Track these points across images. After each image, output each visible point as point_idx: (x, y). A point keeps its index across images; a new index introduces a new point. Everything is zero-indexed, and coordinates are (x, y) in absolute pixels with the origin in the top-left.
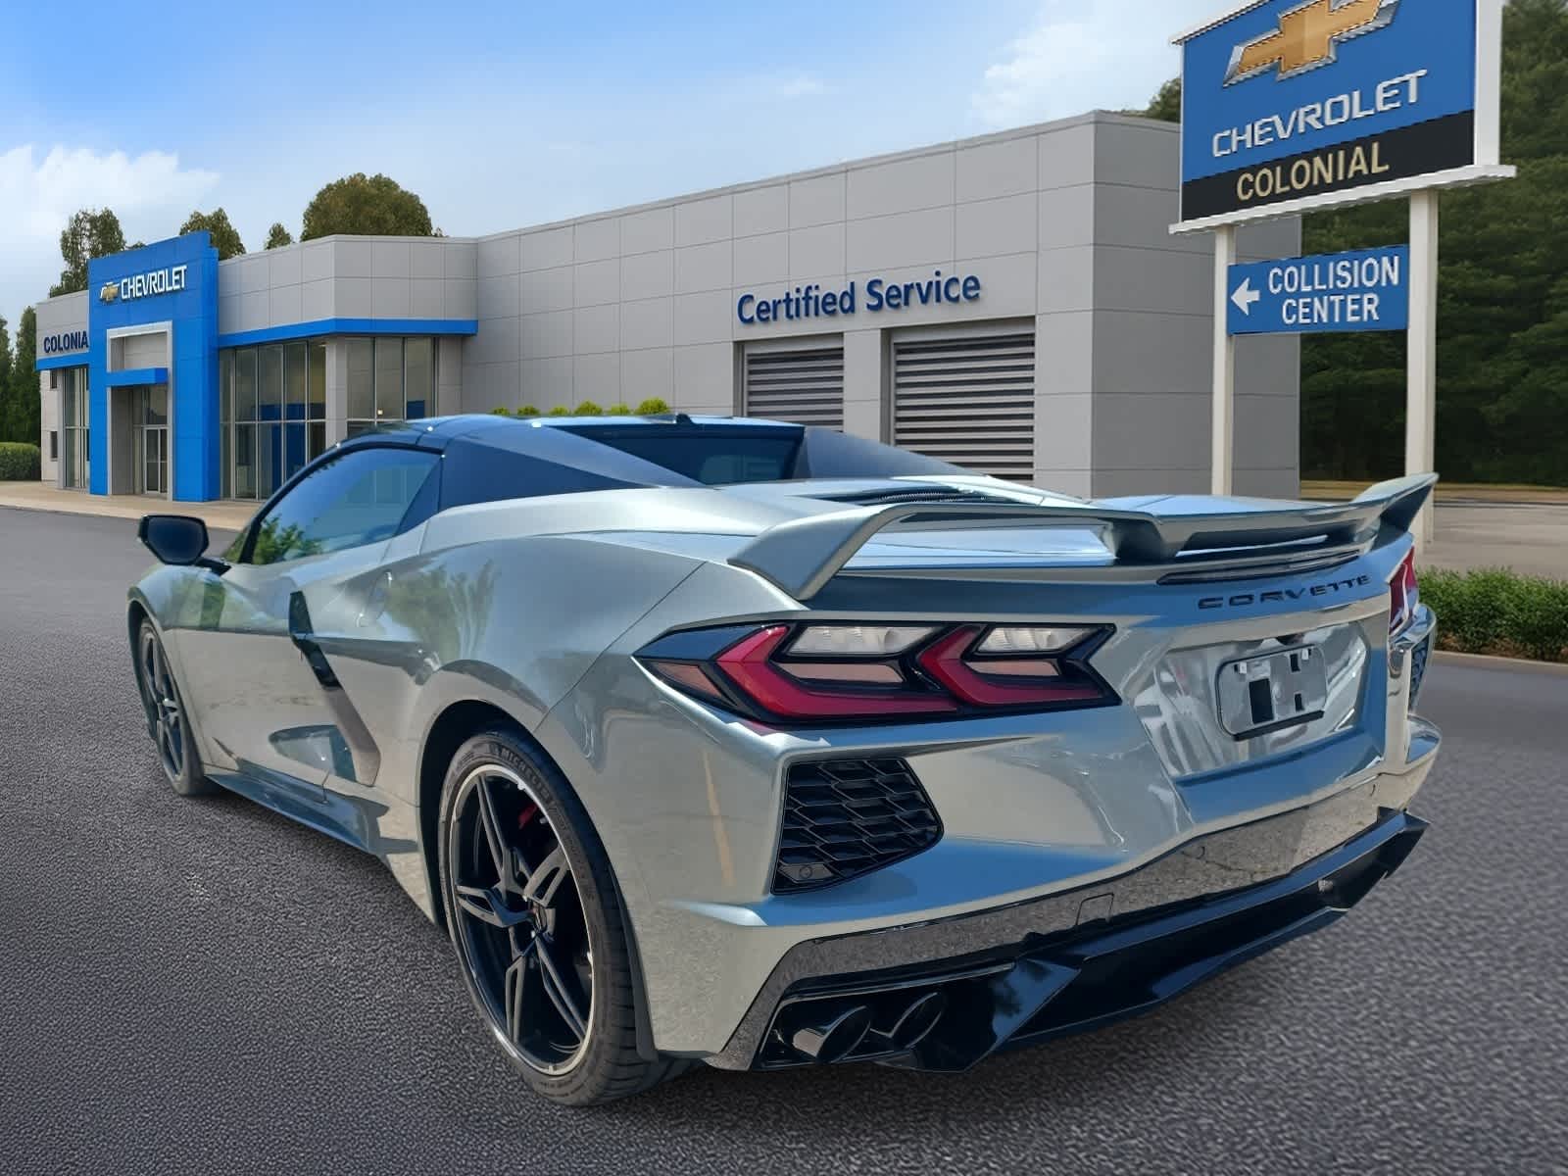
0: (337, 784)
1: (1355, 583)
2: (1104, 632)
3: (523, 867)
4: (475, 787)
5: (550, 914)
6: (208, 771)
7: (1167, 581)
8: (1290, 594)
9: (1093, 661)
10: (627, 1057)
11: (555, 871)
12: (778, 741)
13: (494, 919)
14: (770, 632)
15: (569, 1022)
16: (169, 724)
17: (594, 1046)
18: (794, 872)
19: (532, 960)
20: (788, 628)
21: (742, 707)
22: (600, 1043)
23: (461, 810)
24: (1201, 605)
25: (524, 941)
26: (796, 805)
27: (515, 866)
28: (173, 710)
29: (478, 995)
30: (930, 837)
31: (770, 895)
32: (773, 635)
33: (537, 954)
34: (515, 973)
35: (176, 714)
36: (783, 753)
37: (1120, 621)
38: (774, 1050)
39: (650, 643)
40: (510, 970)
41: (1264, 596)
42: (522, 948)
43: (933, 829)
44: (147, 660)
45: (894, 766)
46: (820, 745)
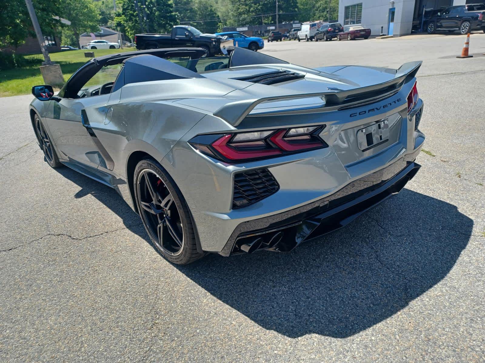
0: (101, 168)
1: (396, 102)
2: (322, 127)
3: (160, 198)
4: (144, 174)
5: (169, 211)
6: (61, 160)
7: (341, 109)
8: (377, 109)
9: (320, 135)
10: (195, 252)
11: (169, 201)
12: (231, 168)
13: (152, 212)
14: (227, 136)
15: (177, 242)
16: (47, 146)
17: (185, 248)
18: (238, 203)
19: (165, 224)
20: (232, 135)
21: (220, 157)
22: (186, 248)
23: (140, 180)
24: (351, 116)
25: (162, 218)
26: (237, 185)
27: (157, 198)
28: (48, 142)
29: (150, 232)
30: (276, 189)
31: (232, 210)
32: (227, 138)
33: (166, 222)
34: (160, 227)
35: (49, 143)
36: (233, 171)
37: (327, 123)
38: (236, 250)
39: (192, 139)
40: (159, 226)
41: (369, 111)
42: (161, 220)
43: (277, 187)
44: (37, 126)
45: (265, 171)
46: (242, 168)
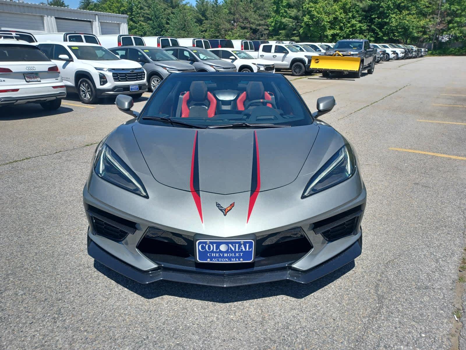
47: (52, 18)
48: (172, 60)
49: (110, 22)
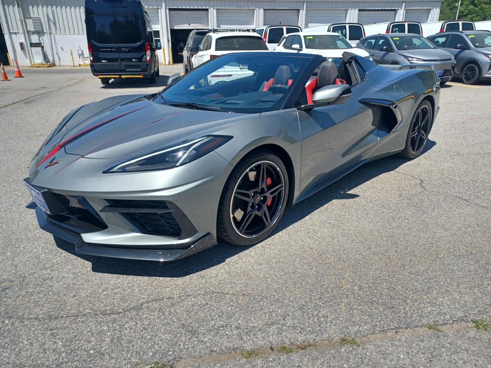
47: (355, 11)
48: (430, 48)
49: (419, 8)
